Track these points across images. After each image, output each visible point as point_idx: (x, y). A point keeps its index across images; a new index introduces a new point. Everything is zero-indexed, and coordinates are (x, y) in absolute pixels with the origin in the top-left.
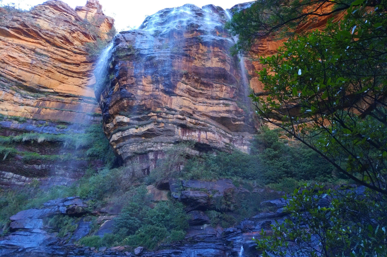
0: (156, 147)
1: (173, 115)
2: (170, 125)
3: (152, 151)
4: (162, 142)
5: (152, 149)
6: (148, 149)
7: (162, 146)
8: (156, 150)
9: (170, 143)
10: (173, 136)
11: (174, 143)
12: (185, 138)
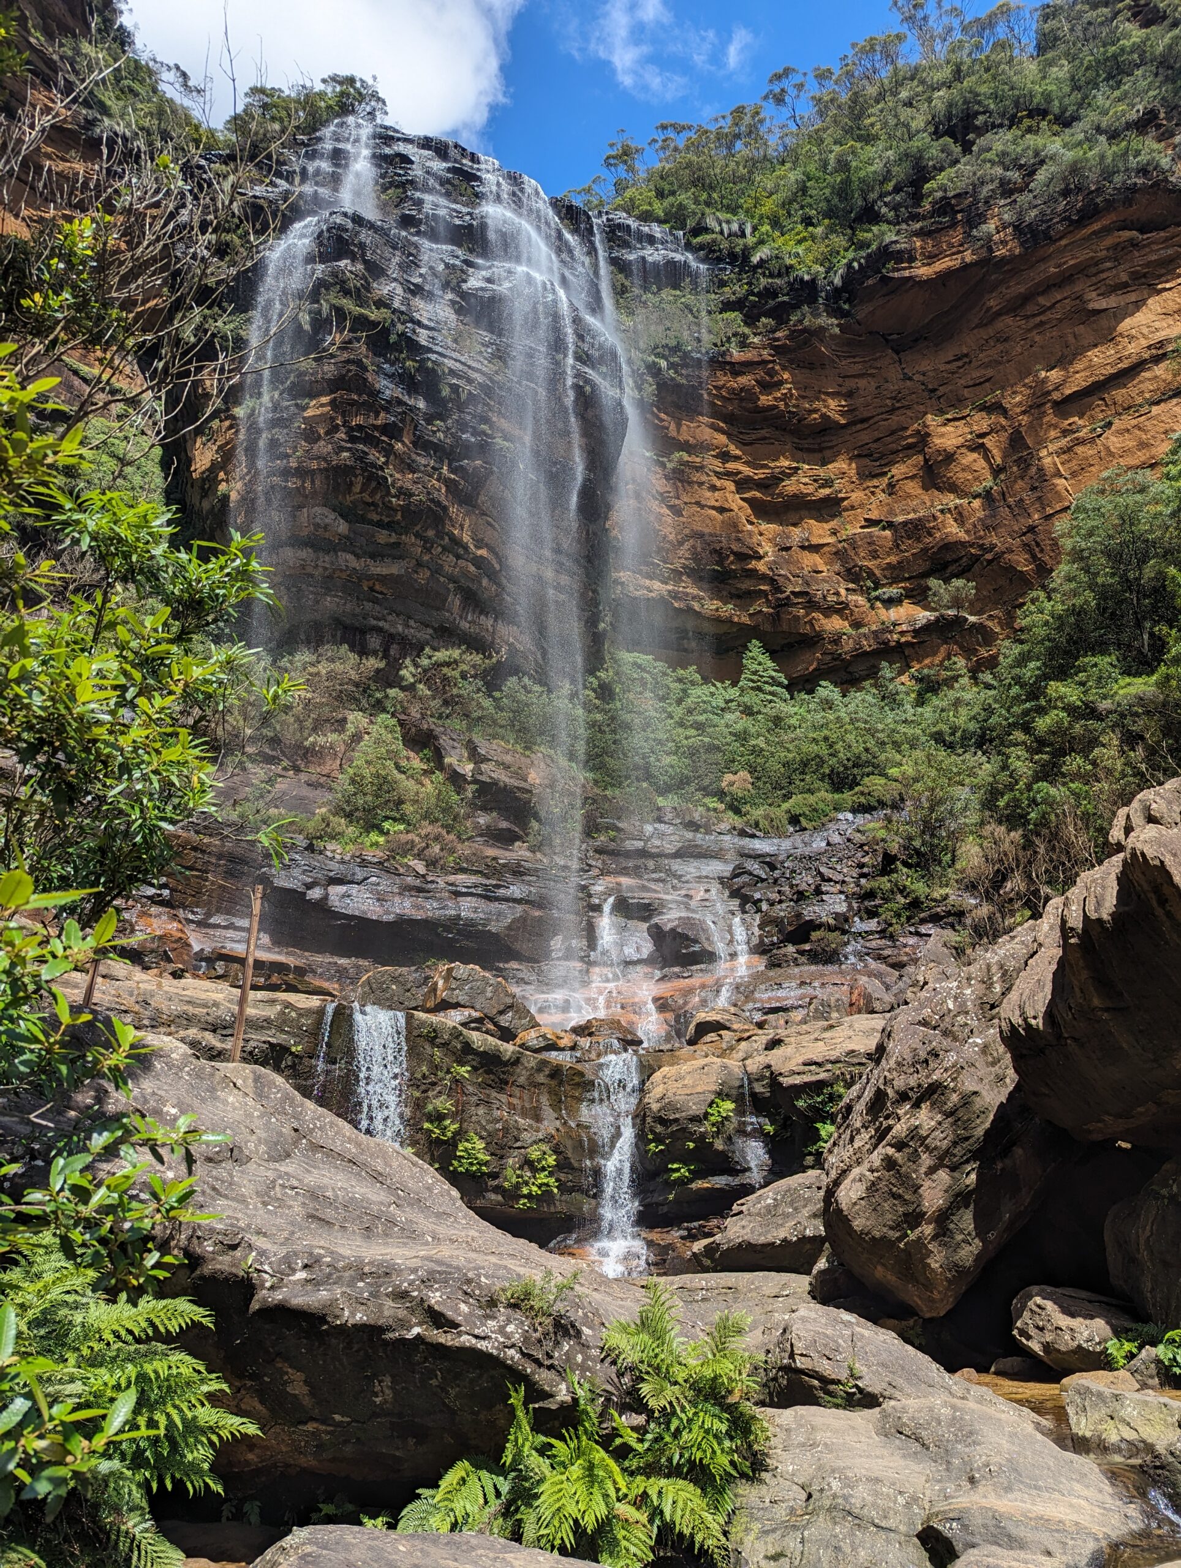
0: (393, 624)
1: (458, 557)
2: (442, 579)
3: (380, 630)
4: (410, 618)
5: (381, 624)
6: (374, 622)
7: (408, 626)
8: (392, 630)
9: (427, 626)
10: (438, 609)
11: (435, 629)
12: (464, 625)
